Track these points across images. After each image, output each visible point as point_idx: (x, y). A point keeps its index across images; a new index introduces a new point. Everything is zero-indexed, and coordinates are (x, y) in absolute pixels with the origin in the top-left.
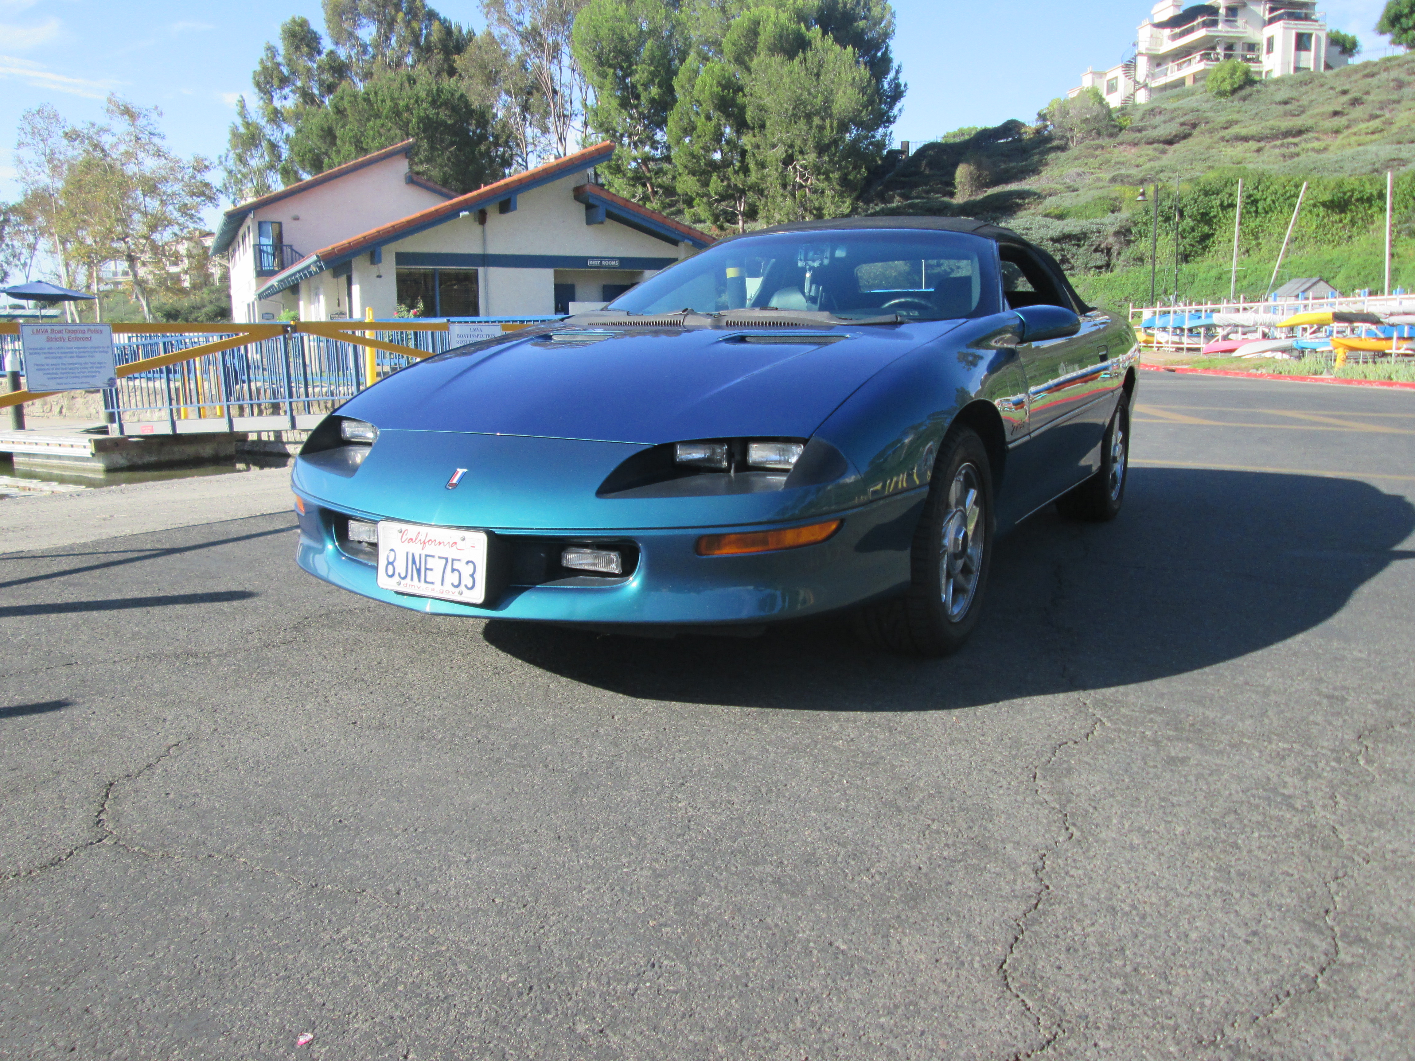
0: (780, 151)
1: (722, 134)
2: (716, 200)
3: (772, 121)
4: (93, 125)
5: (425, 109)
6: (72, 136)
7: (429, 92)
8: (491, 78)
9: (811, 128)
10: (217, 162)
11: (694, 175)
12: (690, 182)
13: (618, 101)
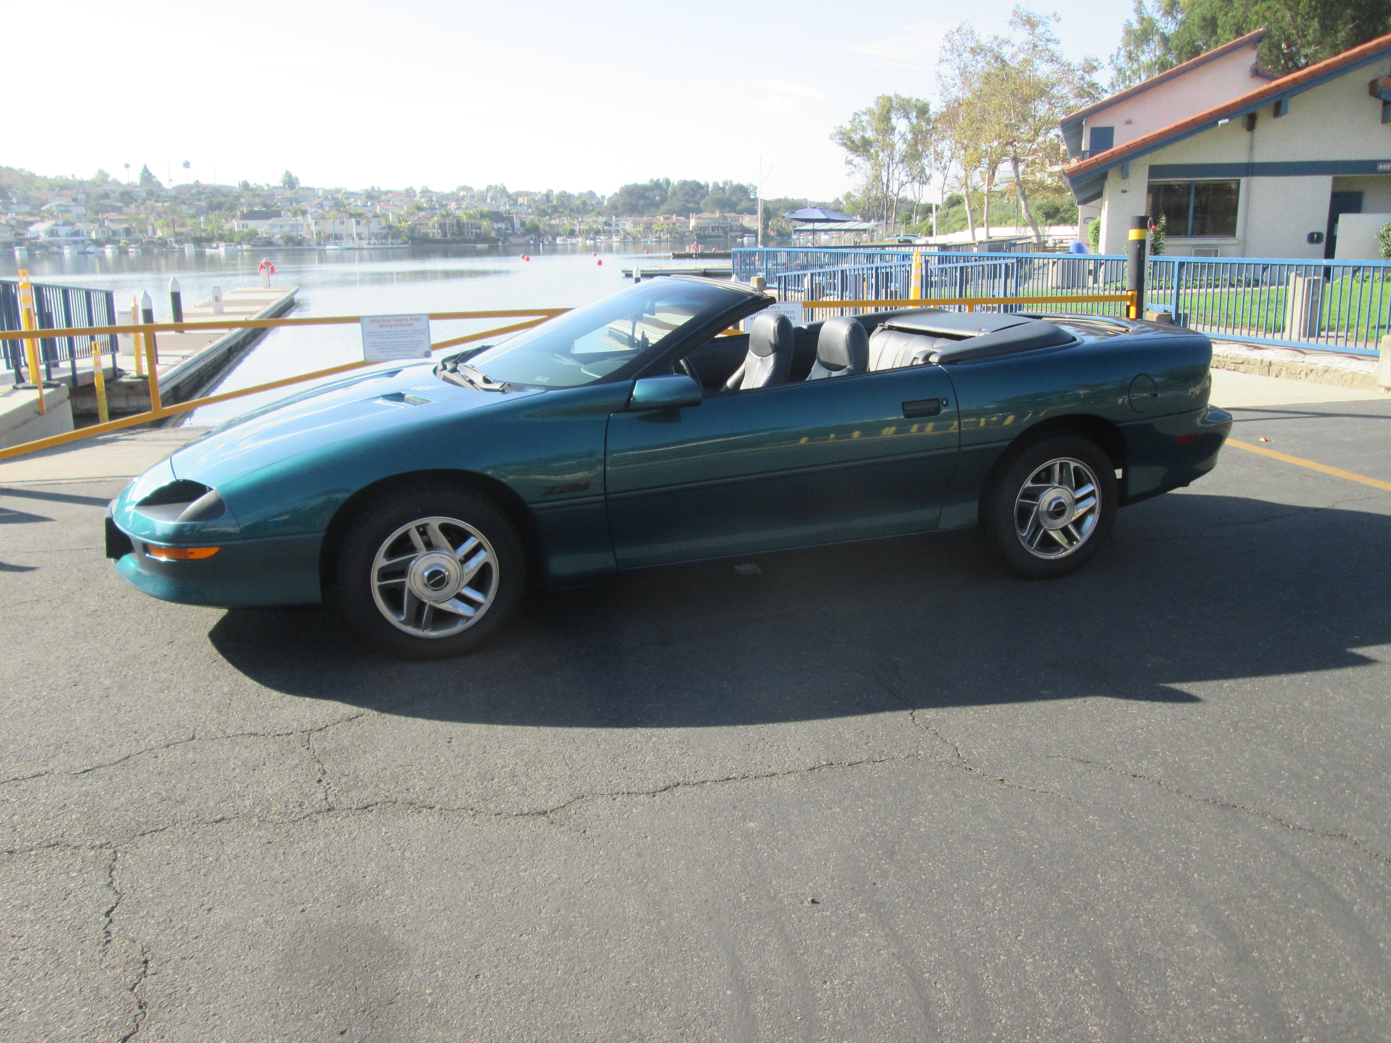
4: (996, 38)
6: (978, 51)
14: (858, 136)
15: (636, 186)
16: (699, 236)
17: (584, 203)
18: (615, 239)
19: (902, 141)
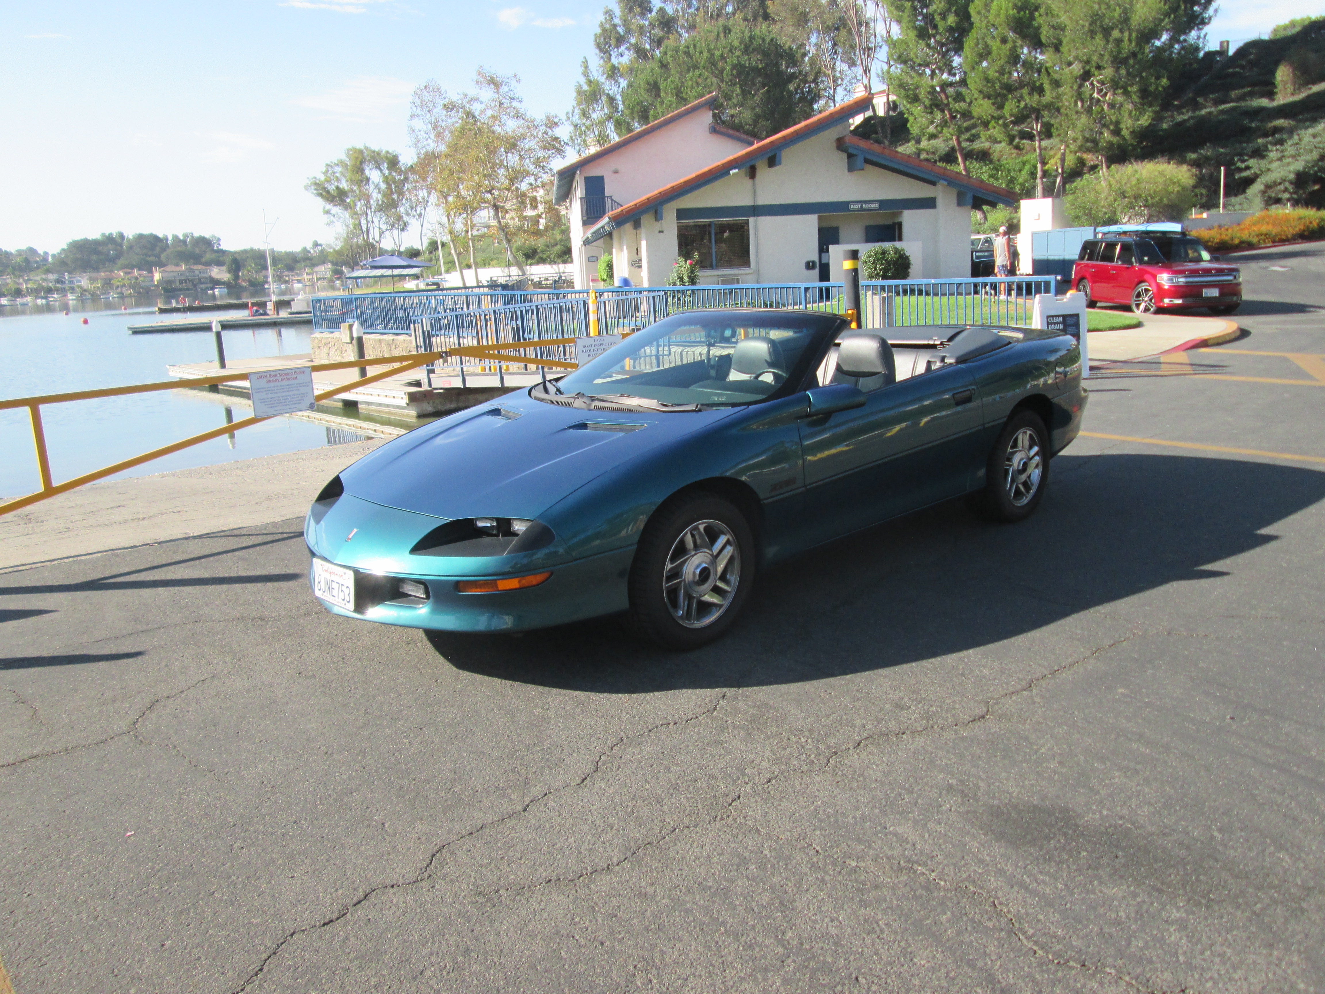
0: (1077, 68)
1: (1018, 57)
2: (1012, 122)
3: (1068, 39)
4: (465, 96)
5: (738, 57)
6: (450, 107)
7: (742, 41)
8: (802, 19)
9: (1108, 41)
10: (564, 118)
11: (989, 98)
12: (985, 106)
13: (915, 33)
14: (333, 187)
15: (86, 241)
16: (166, 290)
17: (27, 261)
18: (70, 296)
19: (376, 191)
